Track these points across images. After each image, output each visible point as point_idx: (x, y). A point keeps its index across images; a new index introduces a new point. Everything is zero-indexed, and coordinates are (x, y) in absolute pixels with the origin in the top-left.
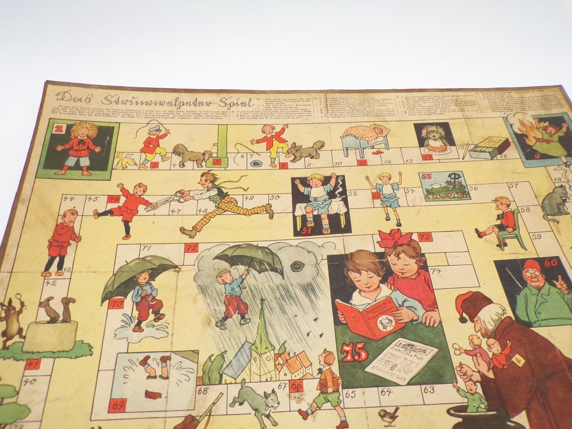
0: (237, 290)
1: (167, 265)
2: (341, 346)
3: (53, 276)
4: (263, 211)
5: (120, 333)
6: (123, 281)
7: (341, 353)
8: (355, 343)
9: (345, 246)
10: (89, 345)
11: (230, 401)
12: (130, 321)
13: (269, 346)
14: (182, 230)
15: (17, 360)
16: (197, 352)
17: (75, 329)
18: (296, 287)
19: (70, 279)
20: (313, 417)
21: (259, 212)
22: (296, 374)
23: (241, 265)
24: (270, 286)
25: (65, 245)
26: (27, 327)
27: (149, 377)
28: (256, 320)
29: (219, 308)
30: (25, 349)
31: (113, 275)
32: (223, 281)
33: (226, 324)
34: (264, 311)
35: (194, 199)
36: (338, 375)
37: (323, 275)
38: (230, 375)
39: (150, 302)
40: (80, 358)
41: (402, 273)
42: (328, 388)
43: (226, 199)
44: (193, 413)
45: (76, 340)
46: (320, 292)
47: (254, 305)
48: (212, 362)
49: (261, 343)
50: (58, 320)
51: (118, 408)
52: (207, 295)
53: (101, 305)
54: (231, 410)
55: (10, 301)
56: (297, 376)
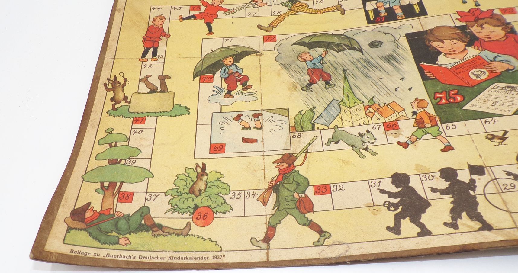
0: (318, 65)
1: (249, 51)
2: (433, 94)
3: (149, 61)
4: (334, 10)
5: (212, 99)
6: (211, 63)
7: (434, 98)
8: (447, 91)
9: (422, 25)
10: (187, 108)
11: (325, 141)
12: (220, 91)
13: (357, 101)
14: (260, 27)
15: (125, 117)
16: (287, 109)
17: (173, 96)
18: (377, 59)
19: (164, 63)
20: (414, 146)
21: (330, 10)
22: (389, 117)
23: (319, 48)
24: (350, 61)
25: (156, 40)
26: (131, 96)
27: (243, 129)
28: (341, 84)
29: (302, 77)
30: (131, 110)
31: (201, 60)
32: (304, 59)
33: (311, 88)
34: (348, 78)
35: (267, 5)
36: (434, 114)
37: (403, 48)
38: (322, 123)
39: (237, 77)
40: (179, 116)
41: (488, 38)
42: (425, 124)
43: (296, 4)
44: (290, 152)
45: (174, 104)
46: (403, 59)
47: (337, 74)
48: (303, 115)
49: (349, 100)
50: (157, 91)
51: (218, 150)
52: (290, 70)
53: (193, 80)
54: (326, 148)
55: (115, 78)
56: (391, 118)
